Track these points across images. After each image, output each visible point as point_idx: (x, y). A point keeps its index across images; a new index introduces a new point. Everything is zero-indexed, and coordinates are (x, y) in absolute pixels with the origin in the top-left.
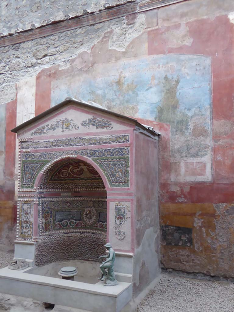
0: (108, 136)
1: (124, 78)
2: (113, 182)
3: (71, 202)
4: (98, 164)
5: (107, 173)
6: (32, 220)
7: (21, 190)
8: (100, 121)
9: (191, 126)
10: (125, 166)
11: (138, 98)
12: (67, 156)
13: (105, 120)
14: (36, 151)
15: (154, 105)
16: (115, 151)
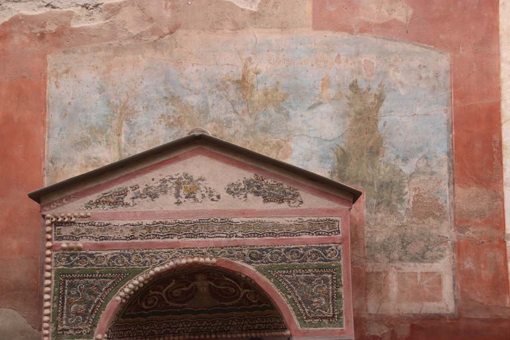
0: (294, 219)
1: (257, 73)
2: (308, 318)
4: (270, 279)
5: (292, 298)
8: (271, 187)
9: (409, 194)
10: (332, 285)
11: (289, 123)
12: (190, 260)
13: (285, 186)
14: (102, 247)
15: (328, 143)
16: (309, 252)
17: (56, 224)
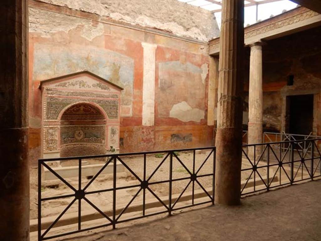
0: (108, 94)
1: (91, 57)
2: (110, 117)
3: (68, 128)
4: (102, 107)
5: (107, 112)
6: (57, 138)
7: (46, 121)
8: (103, 86)
10: (116, 109)
12: (83, 102)
13: (106, 86)
14: (60, 97)
16: (111, 102)
17: (47, 90)
